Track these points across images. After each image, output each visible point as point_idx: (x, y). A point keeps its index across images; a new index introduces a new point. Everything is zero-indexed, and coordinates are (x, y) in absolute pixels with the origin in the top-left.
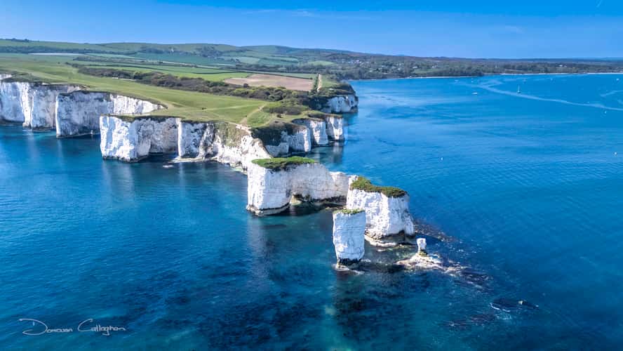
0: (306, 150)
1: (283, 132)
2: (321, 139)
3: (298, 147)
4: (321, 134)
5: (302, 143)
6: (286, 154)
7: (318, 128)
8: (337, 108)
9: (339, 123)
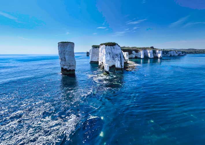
0: (141, 58)
1: (133, 51)
2: (151, 56)
3: (139, 57)
4: (151, 54)
5: (140, 56)
6: (133, 58)
7: (150, 52)
8: (172, 54)
9: (160, 52)
